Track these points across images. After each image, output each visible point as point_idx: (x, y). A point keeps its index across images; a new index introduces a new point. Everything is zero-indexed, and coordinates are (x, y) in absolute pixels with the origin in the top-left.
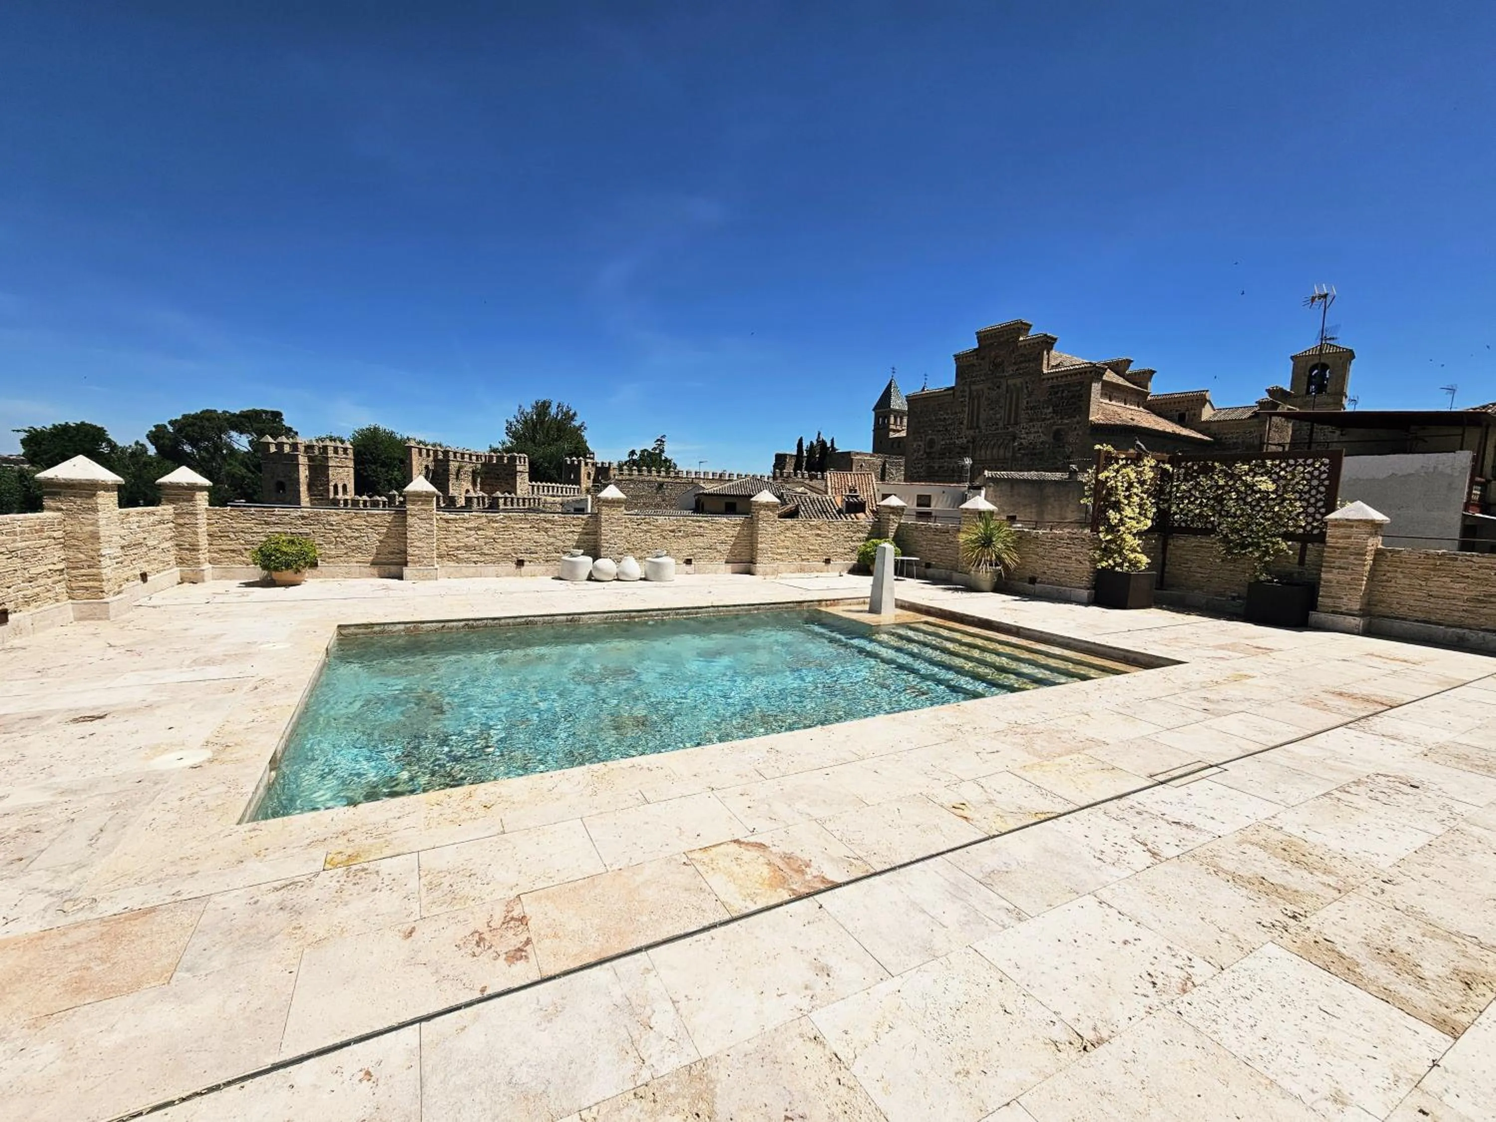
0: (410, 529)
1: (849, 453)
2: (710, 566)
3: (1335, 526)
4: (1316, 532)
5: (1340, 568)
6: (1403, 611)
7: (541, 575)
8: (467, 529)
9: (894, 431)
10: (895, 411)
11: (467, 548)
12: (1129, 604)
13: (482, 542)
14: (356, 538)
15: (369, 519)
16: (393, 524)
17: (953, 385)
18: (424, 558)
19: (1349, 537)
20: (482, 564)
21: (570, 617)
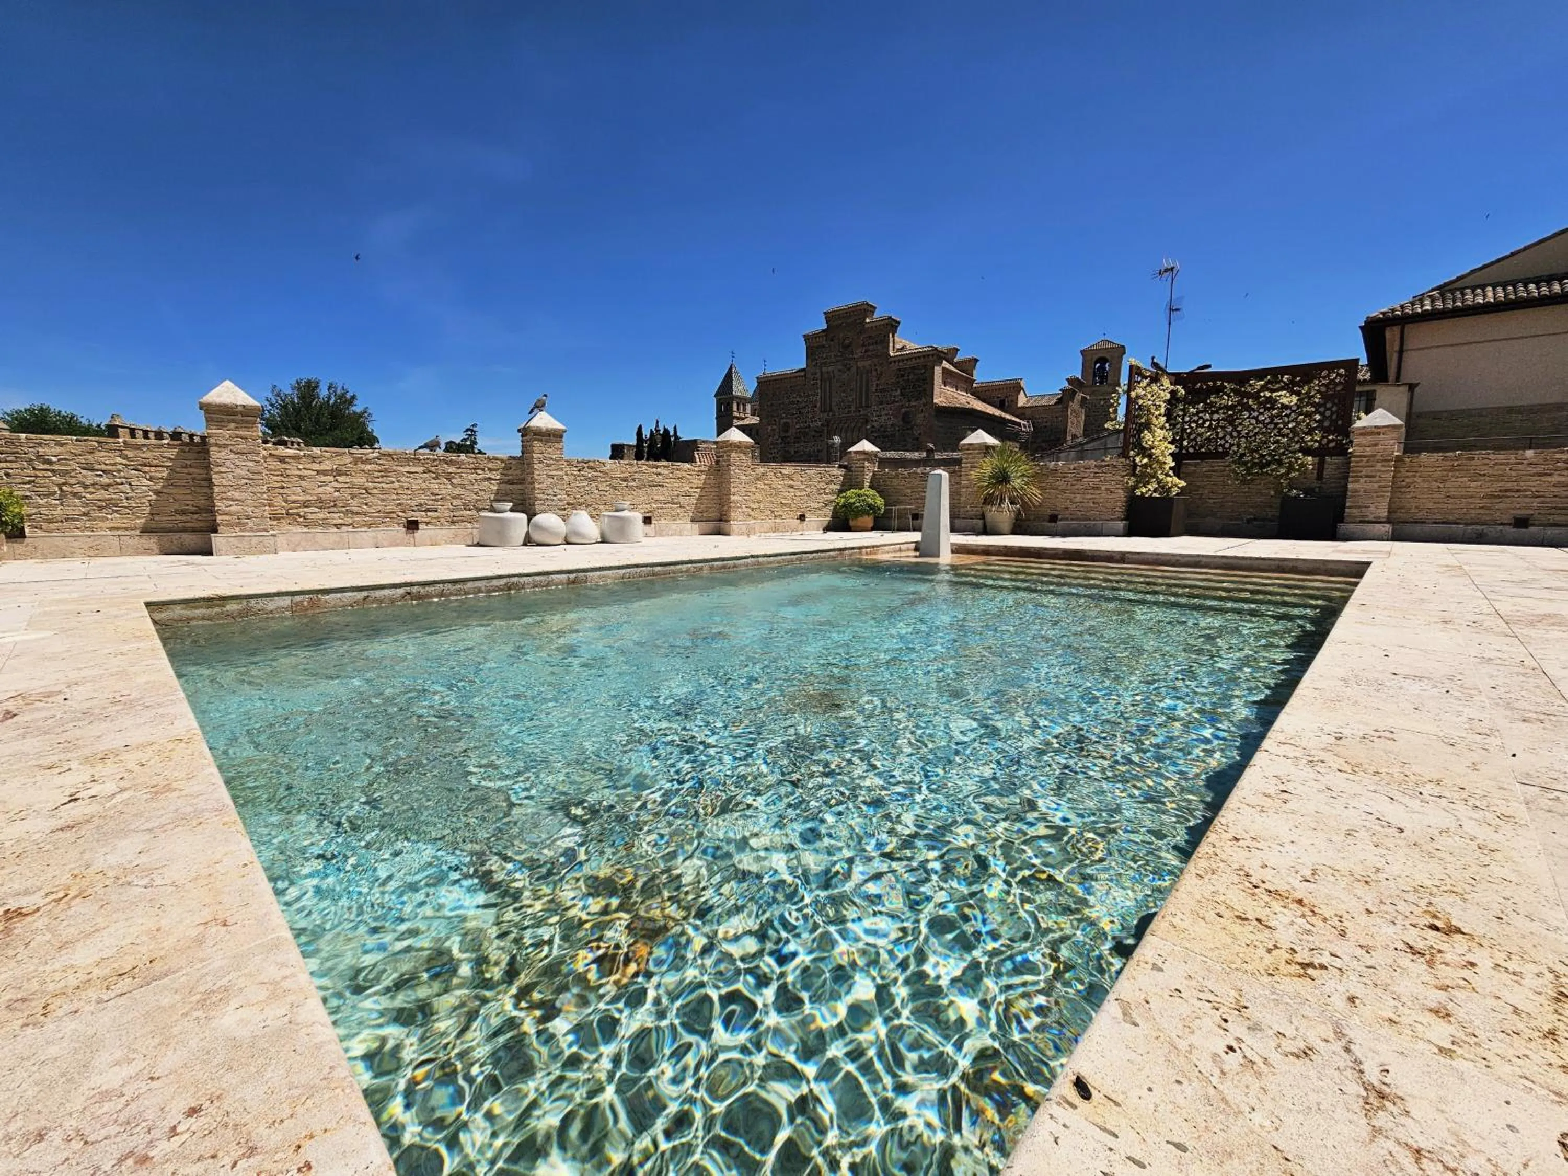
0: (216, 469)
1: (695, 441)
2: (674, 527)
3: (1362, 434)
4: (1332, 445)
5: (1367, 476)
6: (1421, 515)
7: (446, 542)
8: (318, 472)
9: (738, 418)
10: (737, 397)
11: (321, 503)
12: (1172, 531)
13: (346, 494)
14: (106, 487)
15: (130, 454)
16: (179, 463)
17: (804, 366)
18: (248, 517)
19: (1376, 445)
20: (350, 529)
21: (572, 576)
